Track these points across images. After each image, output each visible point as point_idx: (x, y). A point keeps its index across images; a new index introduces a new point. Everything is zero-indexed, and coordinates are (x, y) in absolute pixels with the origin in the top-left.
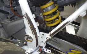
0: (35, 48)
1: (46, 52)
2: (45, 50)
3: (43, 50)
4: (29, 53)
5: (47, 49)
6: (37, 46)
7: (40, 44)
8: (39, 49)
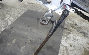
0: (59, 5)
1: (69, 10)
2: (68, 9)
3: (66, 9)
4: (53, 10)
5: (71, 8)
6: (61, 3)
7: (65, 1)
8: (63, 7)
